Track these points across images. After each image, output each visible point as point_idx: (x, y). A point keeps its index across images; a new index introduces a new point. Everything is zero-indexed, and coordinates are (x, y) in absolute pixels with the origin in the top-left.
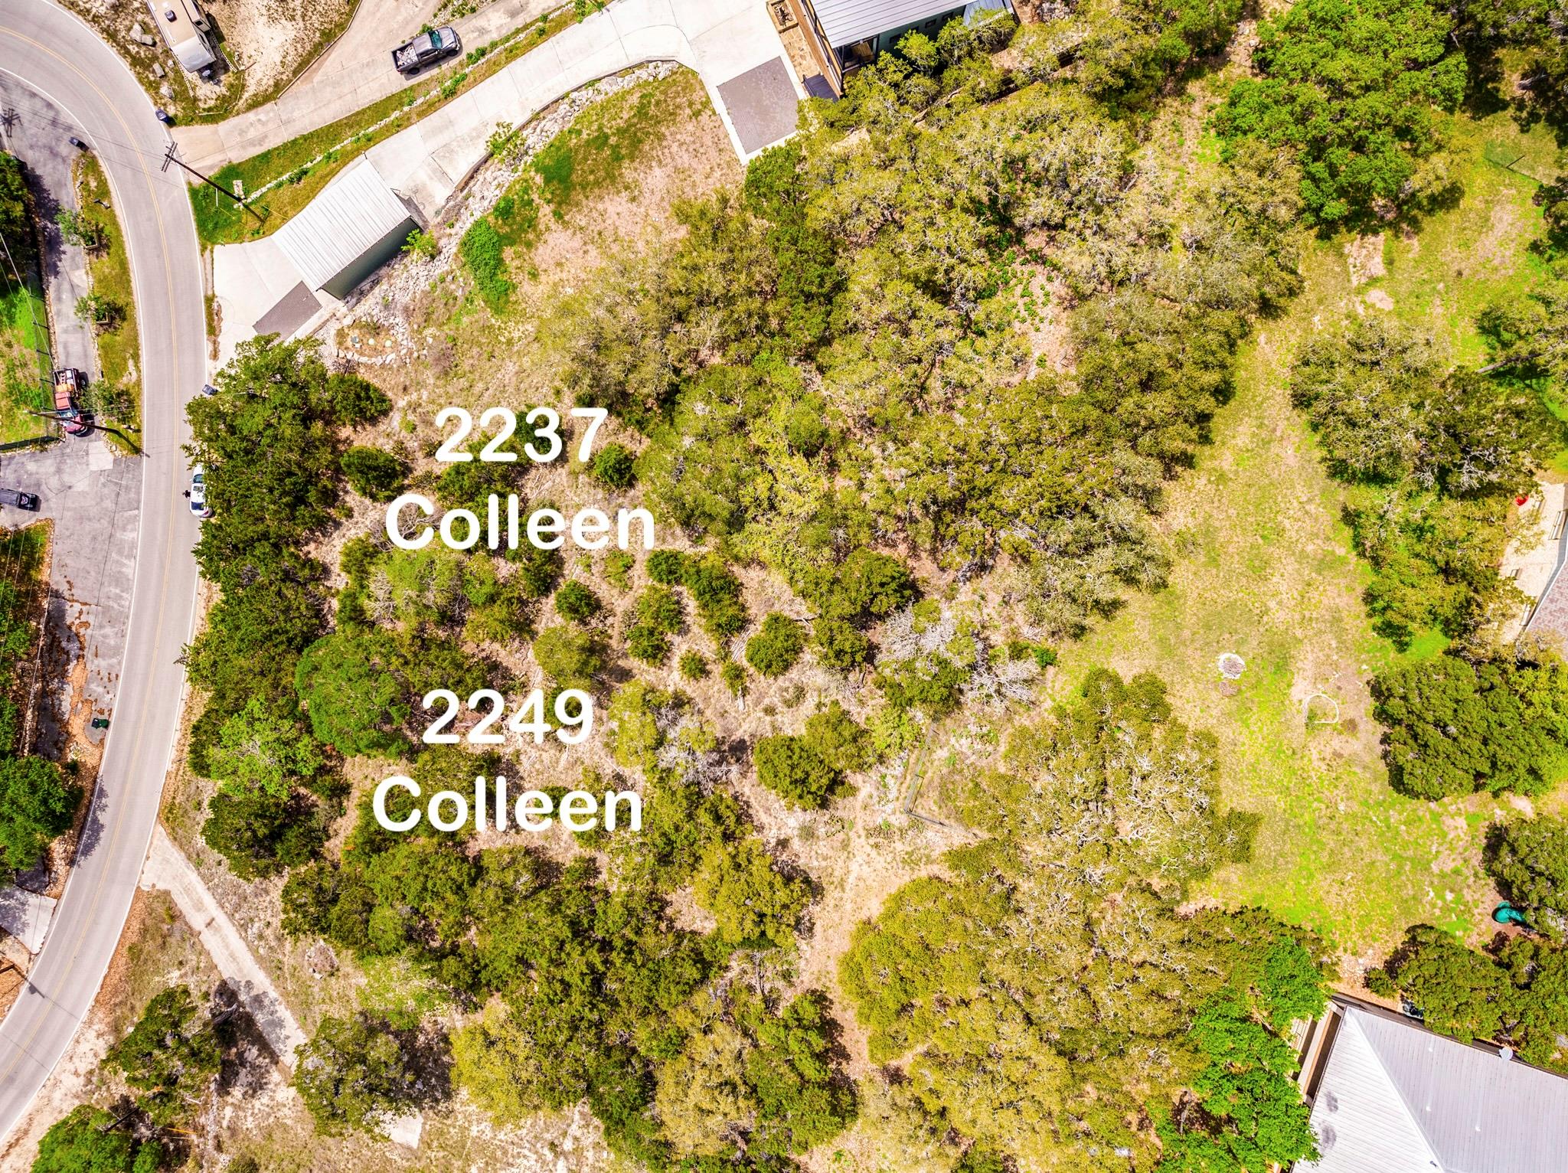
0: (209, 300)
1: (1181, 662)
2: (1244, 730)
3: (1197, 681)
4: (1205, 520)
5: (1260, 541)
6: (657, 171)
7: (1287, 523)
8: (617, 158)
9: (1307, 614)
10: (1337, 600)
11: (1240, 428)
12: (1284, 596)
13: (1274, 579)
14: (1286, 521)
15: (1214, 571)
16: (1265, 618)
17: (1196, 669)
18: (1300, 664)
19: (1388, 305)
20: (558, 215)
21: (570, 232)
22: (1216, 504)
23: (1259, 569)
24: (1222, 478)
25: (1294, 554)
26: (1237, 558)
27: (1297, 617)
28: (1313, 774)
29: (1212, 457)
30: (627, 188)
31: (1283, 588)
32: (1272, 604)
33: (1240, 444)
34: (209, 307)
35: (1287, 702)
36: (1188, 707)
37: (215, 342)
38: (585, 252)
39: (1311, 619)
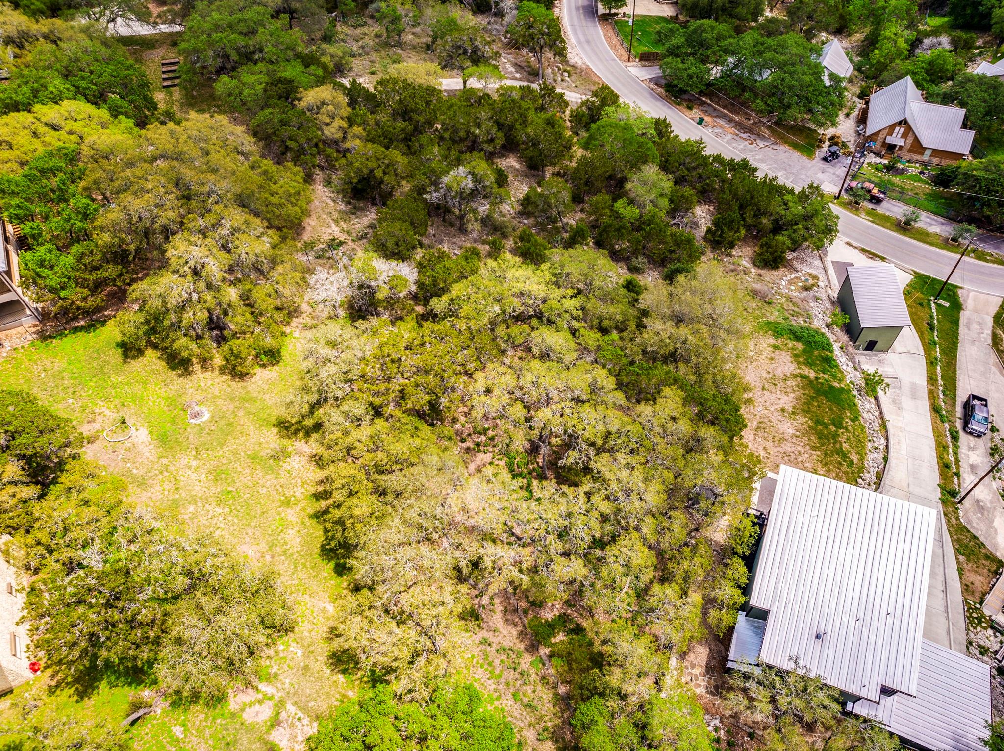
0: (883, 259)
1: (232, 399)
2: (165, 395)
3: (215, 397)
4: (278, 474)
5: (230, 489)
6: (791, 431)
7: (219, 510)
8: (818, 422)
9: (166, 474)
10: (149, 494)
11: (298, 540)
12: (190, 472)
13: (204, 476)
14: (221, 511)
15: (249, 453)
16: (194, 453)
17: (220, 402)
18: (152, 446)
19: (248, 716)
20: (803, 377)
21: (788, 375)
22: (278, 487)
23: (217, 475)
24: (287, 503)
25: (201, 498)
26: (239, 469)
27: (172, 468)
28: (102, 404)
29: (304, 509)
30: (793, 413)
31: (194, 476)
32: (194, 463)
33: (290, 532)
34: (878, 256)
35: (146, 424)
36: (210, 383)
37: (856, 248)
38: (769, 372)
39: (161, 473)
